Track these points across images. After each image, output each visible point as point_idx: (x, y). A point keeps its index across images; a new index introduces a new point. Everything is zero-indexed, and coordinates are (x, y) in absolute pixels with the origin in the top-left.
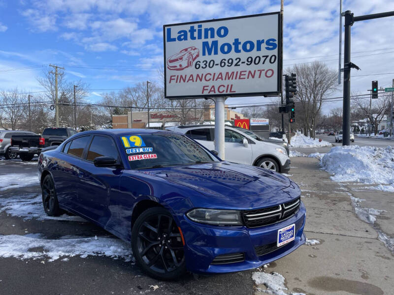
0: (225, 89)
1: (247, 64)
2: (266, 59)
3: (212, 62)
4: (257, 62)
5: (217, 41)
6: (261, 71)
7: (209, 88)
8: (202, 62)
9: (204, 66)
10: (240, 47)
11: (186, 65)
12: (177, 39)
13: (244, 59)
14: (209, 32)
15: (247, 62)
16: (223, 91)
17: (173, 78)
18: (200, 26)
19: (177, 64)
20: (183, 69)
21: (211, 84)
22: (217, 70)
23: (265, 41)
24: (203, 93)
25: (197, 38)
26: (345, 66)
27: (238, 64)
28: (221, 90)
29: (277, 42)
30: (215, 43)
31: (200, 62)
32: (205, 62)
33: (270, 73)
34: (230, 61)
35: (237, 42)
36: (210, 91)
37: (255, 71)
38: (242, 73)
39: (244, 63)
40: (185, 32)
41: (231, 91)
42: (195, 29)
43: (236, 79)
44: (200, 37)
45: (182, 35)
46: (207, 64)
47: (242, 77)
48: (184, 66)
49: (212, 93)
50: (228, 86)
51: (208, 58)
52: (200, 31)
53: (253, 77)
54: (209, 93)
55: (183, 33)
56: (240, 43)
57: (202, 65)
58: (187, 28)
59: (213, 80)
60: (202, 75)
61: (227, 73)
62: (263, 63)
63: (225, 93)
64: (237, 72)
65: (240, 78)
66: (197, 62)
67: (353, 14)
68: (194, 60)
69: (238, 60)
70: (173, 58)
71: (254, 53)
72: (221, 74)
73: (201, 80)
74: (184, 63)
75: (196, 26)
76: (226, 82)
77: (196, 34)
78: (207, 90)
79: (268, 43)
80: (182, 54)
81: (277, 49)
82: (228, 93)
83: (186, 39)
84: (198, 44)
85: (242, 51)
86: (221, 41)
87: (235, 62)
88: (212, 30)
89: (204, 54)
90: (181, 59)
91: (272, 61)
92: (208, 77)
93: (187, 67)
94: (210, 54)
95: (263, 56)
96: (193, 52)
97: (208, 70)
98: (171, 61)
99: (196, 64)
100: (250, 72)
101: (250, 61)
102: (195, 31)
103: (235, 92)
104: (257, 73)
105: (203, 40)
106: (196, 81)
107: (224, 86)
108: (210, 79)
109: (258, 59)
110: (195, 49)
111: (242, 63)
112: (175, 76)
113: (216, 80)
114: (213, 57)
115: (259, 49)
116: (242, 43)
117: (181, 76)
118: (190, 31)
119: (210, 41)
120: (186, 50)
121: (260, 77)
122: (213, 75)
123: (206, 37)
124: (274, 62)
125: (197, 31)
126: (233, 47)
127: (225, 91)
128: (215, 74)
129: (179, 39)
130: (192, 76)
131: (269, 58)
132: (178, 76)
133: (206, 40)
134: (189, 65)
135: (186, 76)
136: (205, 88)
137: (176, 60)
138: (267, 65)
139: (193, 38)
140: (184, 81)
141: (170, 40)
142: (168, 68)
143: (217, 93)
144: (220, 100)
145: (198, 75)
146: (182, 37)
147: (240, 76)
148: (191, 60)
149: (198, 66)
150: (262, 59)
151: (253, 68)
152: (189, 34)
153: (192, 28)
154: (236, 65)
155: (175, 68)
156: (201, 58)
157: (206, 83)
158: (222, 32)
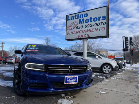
0: (86, 36)
4: (98, 25)
5: (84, 19)
6: (100, 28)
7: (81, 36)
11: (73, 28)
12: (70, 20)
13: (93, 24)
17: (68, 33)
19: (70, 28)
21: (81, 34)
22: (84, 29)
24: (78, 37)
28: (85, 36)
29: (106, 17)
30: (83, 20)
33: (103, 29)
34: (88, 25)
35: (91, 18)
38: (93, 29)
40: (73, 17)
41: (88, 36)
43: (90, 32)
47: (93, 31)
48: (72, 28)
49: (82, 37)
51: (81, 25)
53: (97, 31)
56: (92, 19)
57: (79, 27)
58: (74, 15)
61: (87, 30)
63: (86, 37)
64: (91, 29)
65: (92, 31)
71: (97, 22)
73: (78, 33)
74: (72, 27)
76: (87, 33)
77: (77, 17)
79: (103, 17)
81: (106, 19)
82: (88, 37)
84: (77, 20)
85: (93, 21)
87: (90, 26)
88: (82, 15)
89: (79, 24)
90: (71, 26)
92: (80, 32)
94: (81, 23)
96: (75, 23)
97: (80, 29)
98: (68, 27)
99: (76, 28)
100: (96, 29)
101: (96, 25)
103: (90, 36)
104: (99, 29)
109: (99, 24)
111: (93, 26)
114: (82, 24)
115: (99, 20)
117: (71, 32)
119: (81, 19)
120: (73, 23)
122: (82, 31)
124: (105, 24)
126: (90, 20)
130: (75, 32)
131: (103, 23)
133: (80, 19)
134: (74, 28)
135: (73, 32)
137: (70, 27)
138: (103, 26)
139: (76, 18)
140: (72, 34)
141: (68, 20)
143: (84, 37)
144: (85, 40)
145: (77, 31)
146: (72, 19)
148: (75, 26)
150: (101, 24)
151: (97, 27)
153: (76, 15)
154: (91, 27)
157: (79, 34)
158: (86, 15)
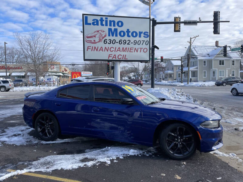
0: (122, 57)
1: (134, 44)
2: (143, 42)
3: (114, 41)
6: (141, 49)
7: (113, 56)
8: (108, 39)
9: (110, 43)
10: (130, 34)
11: (98, 41)
12: (92, 24)
13: (132, 41)
14: (112, 23)
15: (133, 43)
16: (121, 58)
17: (89, 48)
18: (106, 18)
19: (92, 39)
20: (96, 43)
21: (113, 53)
22: (117, 45)
23: (143, 33)
24: (109, 58)
25: (105, 25)
26: (152, 47)
27: (129, 43)
28: (119, 57)
29: (149, 34)
30: (116, 30)
31: (107, 40)
32: (110, 40)
33: (145, 50)
34: (125, 41)
35: (128, 31)
36: (113, 57)
37: (138, 48)
38: (131, 49)
39: (132, 43)
40: (97, 21)
41: (125, 59)
42: (103, 19)
43: (128, 51)
44: (106, 25)
45: (95, 22)
46: (111, 42)
47: (131, 51)
49: (114, 59)
50: (123, 55)
51: (112, 38)
52: (106, 22)
53: (137, 51)
54: (112, 58)
55: (95, 21)
56: (130, 32)
57: (108, 42)
58: (99, 18)
59: (115, 51)
60: (108, 48)
61: (123, 48)
62: (142, 44)
63: (121, 59)
64: (129, 48)
65: (130, 52)
66: (105, 40)
67: (156, 20)
68: (103, 38)
69: (129, 41)
70: (89, 36)
71: (137, 39)
72: (119, 48)
73: (107, 51)
74: (97, 40)
75: (104, 18)
76: (123, 53)
77: (104, 23)
78: (111, 57)
79: (144, 33)
80: (96, 34)
81: (149, 37)
82: (124, 59)
83: (97, 24)
84: (106, 29)
85: (131, 36)
86: (119, 29)
87: (127, 42)
88: (114, 22)
89: (109, 35)
90: (95, 36)
91: (147, 44)
92: (112, 49)
93: (99, 42)
94: (113, 36)
95: (142, 41)
96: (102, 33)
97: (111, 45)
98: (88, 37)
99: (104, 41)
100: (135, 49)
101: (135, 43)
102: (104, 20)
103: (127, 59)
104: (139, 50)
105: (109, 27)
106: (105, 51)
107: (121, 55)
108: (113, 51)
109: (139, 42)
110: (104, 32)
111: (131, 43)
112: (91, 47)
113: (117, 51)
114: (115, 38)
115: (140, 36)
116: (131, 32)
117: (95, 47)
118: (100, 20)
119: (113, 28)
120: (98, 31)
121: (140, 52)
122: (115, 48)
123: (110, 25)
125: (105, 21)
126: (126, 33)
127: (122, 58)
128: (116, 48)
129: (93, 24)
130: (102, 47)
131: (145, 42)
132: (93, 47)
133: (110, 27)
134: (100, 41)
135: (98, 47)
136: (110, 56)
137: (91, 37)
138: (144, 46)
139: (102, 25)
140: (97, 50)
141: (87, 24)
142: (86, 41)
143: (117, 59)
145: (106, 48)
146: (95, 23)
147: (130, 51)
148: (101, 38)
149: (105, 42)
150: (142, 42)
151: (137, 46)
152: (100, 22)
153: (102, 19)
154: (128, 44)
155: (90, 42)
156: (108, 38)
157: (110, 53)
158: (120, 24)
